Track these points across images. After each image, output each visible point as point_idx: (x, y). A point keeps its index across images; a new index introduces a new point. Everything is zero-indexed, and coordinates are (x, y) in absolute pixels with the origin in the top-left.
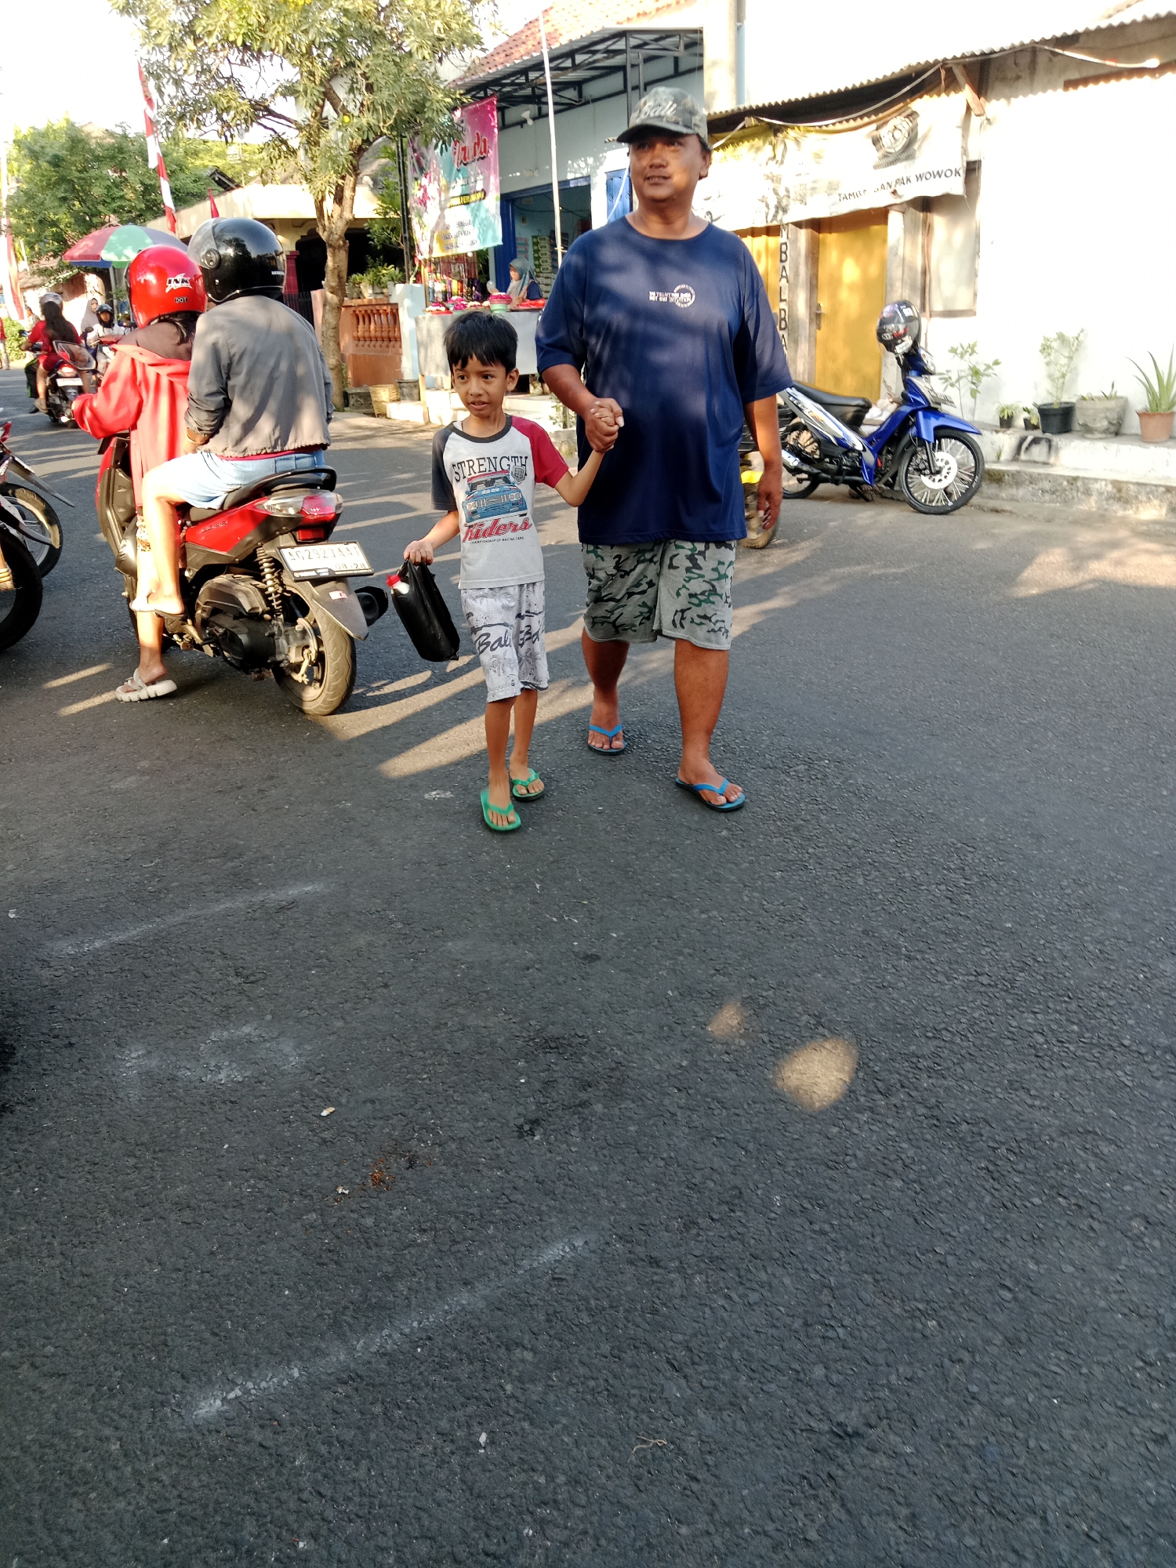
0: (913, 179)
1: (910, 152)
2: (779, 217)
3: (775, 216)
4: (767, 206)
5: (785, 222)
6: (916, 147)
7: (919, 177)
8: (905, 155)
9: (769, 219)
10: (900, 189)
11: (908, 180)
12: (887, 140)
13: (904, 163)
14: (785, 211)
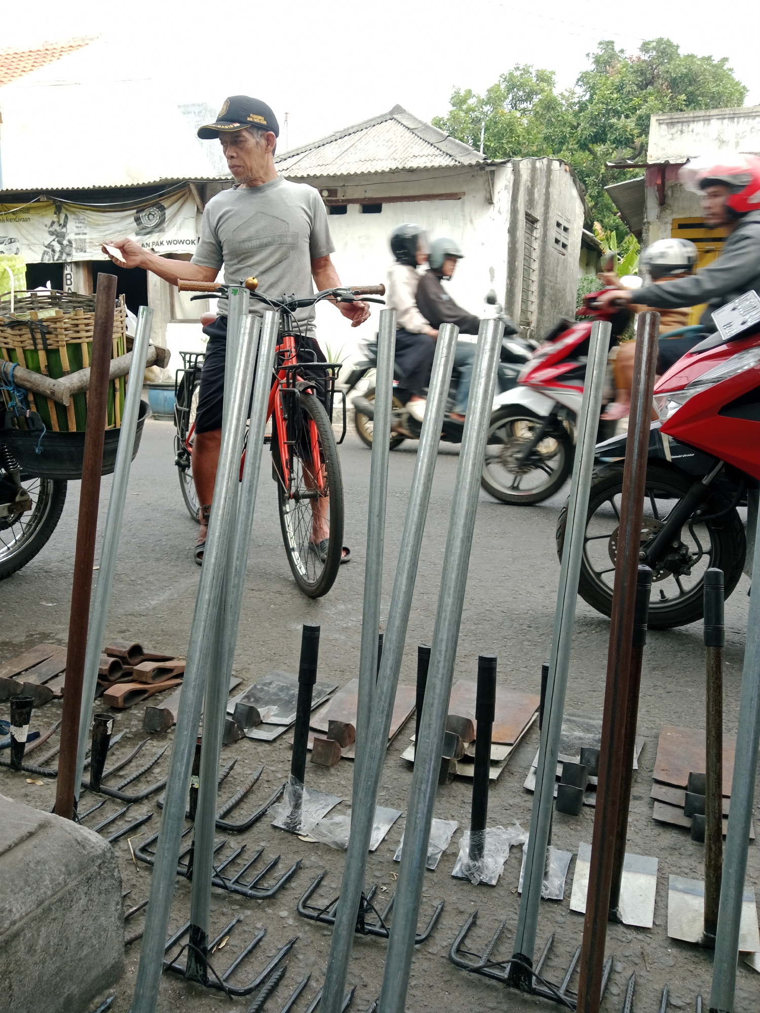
0: (165, 243)
1: (161, 228)
2: (64, 258)
3: (60, 258)
4: (53, 251)
5: (69, 261)
6: (165, 225)
7: (169, 243)
8: (157, 229)
9: (56, 258)
10: (156, 248)
11: (161, 243)
12: (144, 220)
13: (157, 234)
14: (69, 255)
